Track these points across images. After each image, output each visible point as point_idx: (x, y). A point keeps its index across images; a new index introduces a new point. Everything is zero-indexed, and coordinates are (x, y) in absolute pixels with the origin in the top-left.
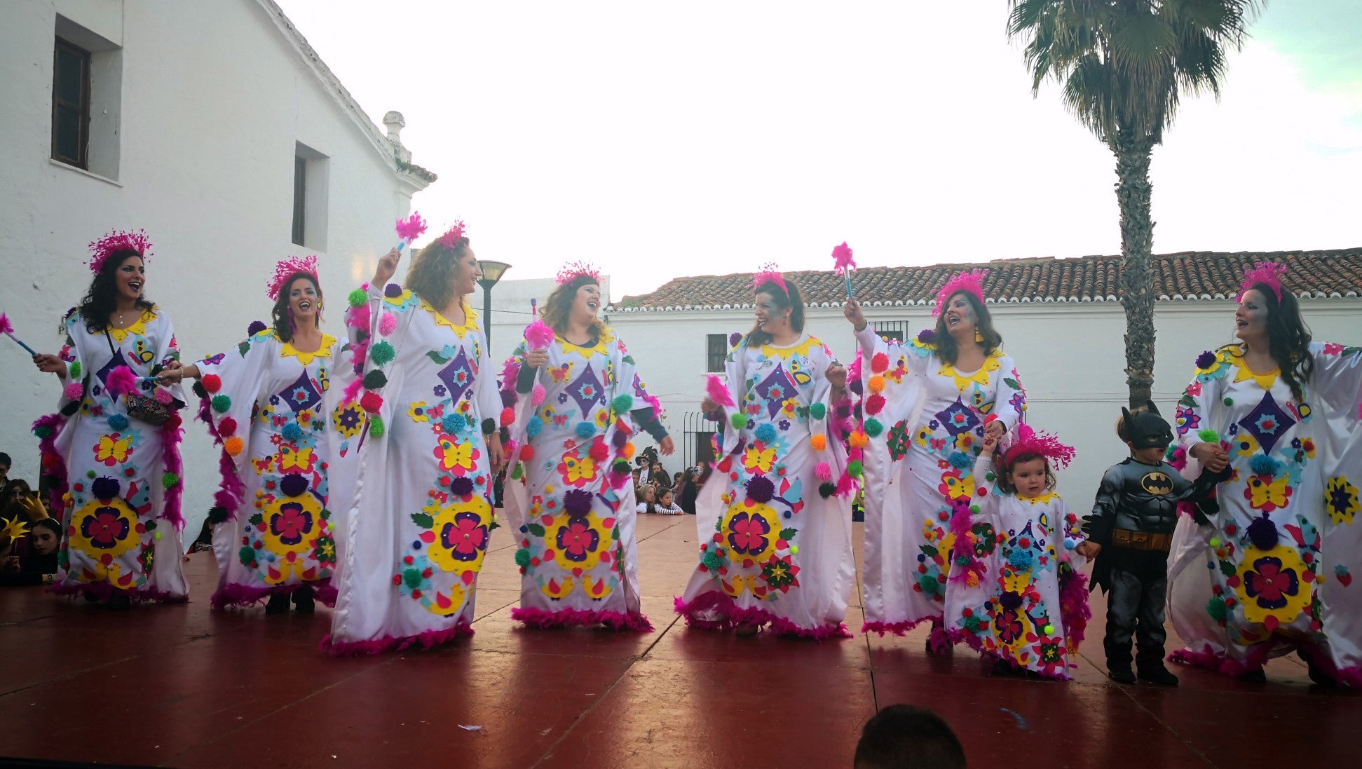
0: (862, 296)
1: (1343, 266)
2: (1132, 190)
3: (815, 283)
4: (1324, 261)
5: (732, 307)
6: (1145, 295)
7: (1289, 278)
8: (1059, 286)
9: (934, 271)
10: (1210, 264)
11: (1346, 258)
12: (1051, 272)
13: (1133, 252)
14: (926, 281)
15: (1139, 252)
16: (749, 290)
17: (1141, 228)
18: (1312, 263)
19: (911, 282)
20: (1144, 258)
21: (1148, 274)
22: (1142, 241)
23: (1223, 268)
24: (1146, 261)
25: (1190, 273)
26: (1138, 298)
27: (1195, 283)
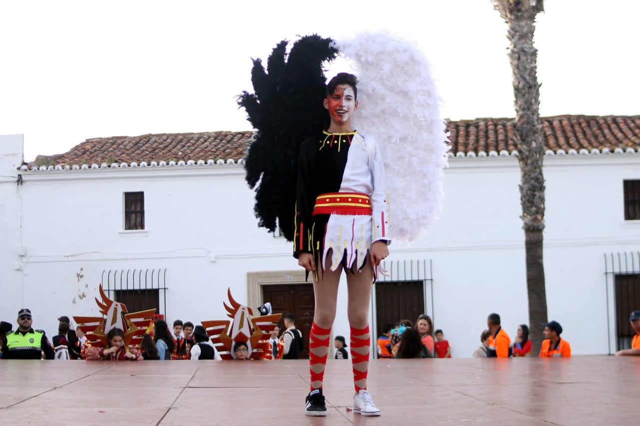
2: (522, 53)
3: (229, 142)
5: (149, 165)
6: (536, 148)
13: (524, 109)
15: (529, 109)
16: (164, 149)
17: (530, 87)
20: (533, 114)
21: (537, 129)
22: (532, 99)
23: (595, 129)
24: (535, 117)
25: (567, 132)
26: (530, 151)
27: (572, 140)
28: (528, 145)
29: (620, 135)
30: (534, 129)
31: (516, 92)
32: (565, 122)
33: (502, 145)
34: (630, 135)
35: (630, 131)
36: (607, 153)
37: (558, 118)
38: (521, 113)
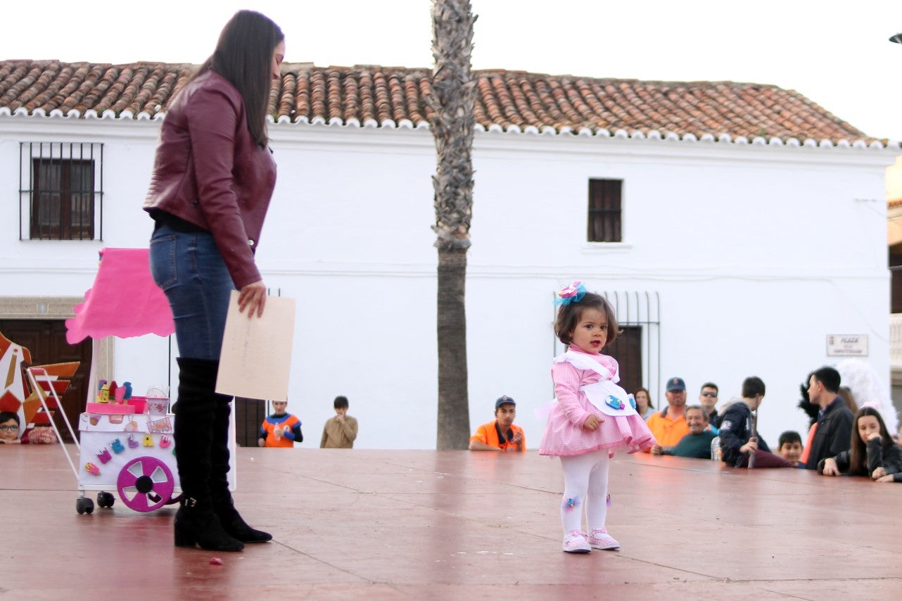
0: (29, 101)
1: (688, 102)
4: (666, 94)
6: (463, 118)
7: (628, 113)
8: (326, 103)
9: (134, 72)
10: (527, 87)
11: (691, 93)
12: (310, 85)
13: (447, 56)
14: (126, 86)
15: (456, 56)
17: (459, 21)
18: (652, 96)
19: (102, 86)
20: (462, 65)
21: (467, 88)
22: (461, 41)
23: (544, 95)
24: (465, 69)
25: (502, 98)
26: (453, 122)
27: (510, 111)
28: (451, 113)
29: (583, 108)
30: (463, 87)
31: (438, 26)
32: (497, 82)
33: (399, 111)
34: (599, 108)
35: (598, 103)
36: (566, 134)
37: (487, 75)
38: (442, 61)
